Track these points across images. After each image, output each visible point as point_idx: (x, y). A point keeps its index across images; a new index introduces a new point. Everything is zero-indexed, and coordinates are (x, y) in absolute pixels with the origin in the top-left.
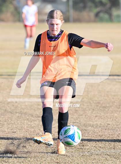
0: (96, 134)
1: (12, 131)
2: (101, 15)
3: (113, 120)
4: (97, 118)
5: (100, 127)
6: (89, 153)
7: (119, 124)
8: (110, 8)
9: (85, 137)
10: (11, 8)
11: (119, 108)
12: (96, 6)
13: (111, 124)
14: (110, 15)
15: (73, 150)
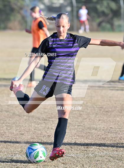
0: (99, 137)
1: (20, 133)
2: (104, 24)
3: (115, 124)
4: (100, 122)
5: (103, 130)
6: (93, 154)
7: (121, 127)
8: (112, 19)
9: (89, 139)
10: (19, 17)
11: (121, 113)
12: (99, 16)
13: (113, 128)
14: (112, 25)
15: (78, 152)
